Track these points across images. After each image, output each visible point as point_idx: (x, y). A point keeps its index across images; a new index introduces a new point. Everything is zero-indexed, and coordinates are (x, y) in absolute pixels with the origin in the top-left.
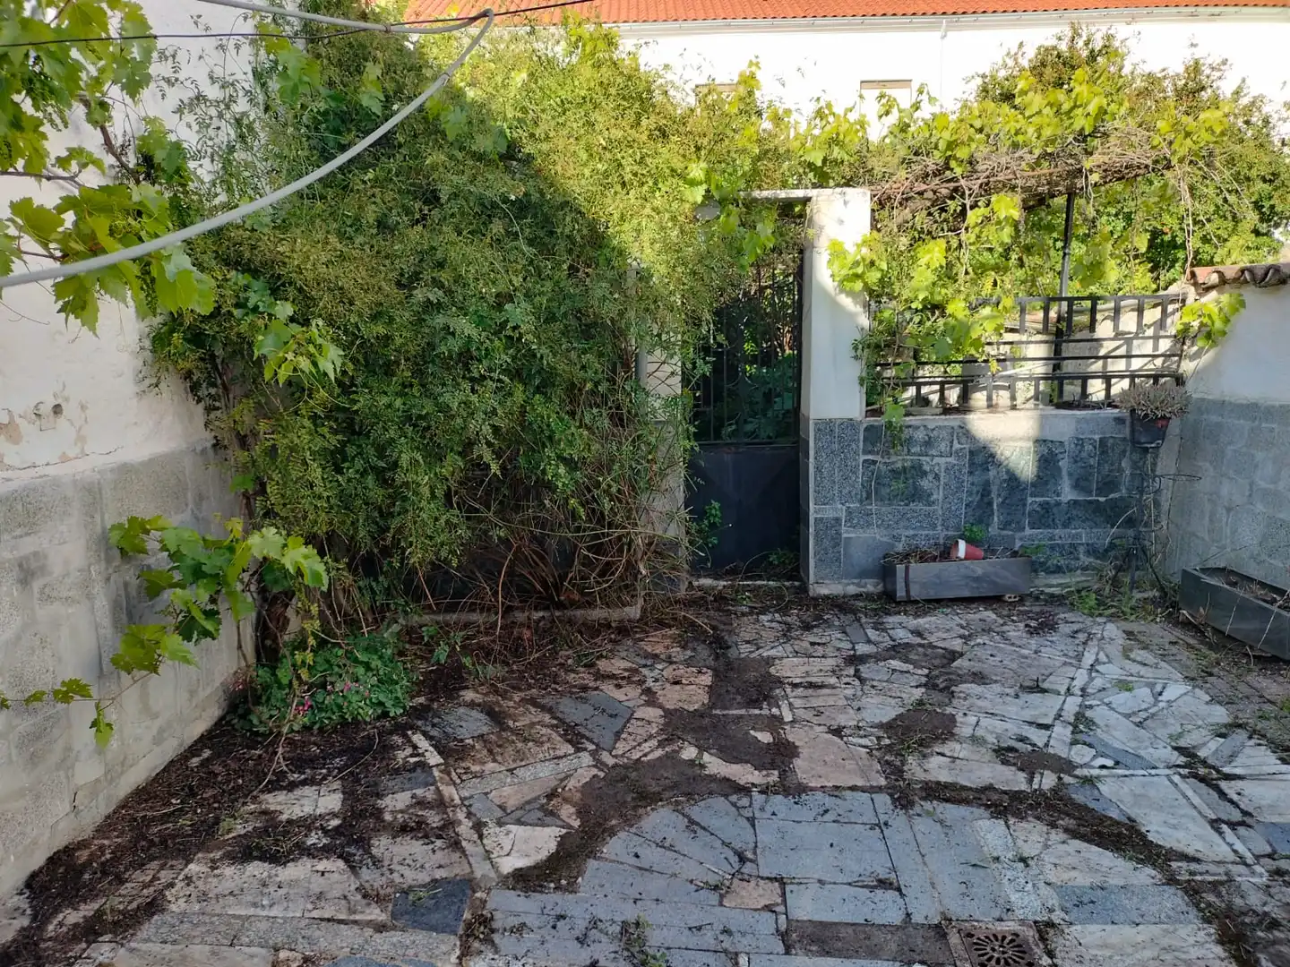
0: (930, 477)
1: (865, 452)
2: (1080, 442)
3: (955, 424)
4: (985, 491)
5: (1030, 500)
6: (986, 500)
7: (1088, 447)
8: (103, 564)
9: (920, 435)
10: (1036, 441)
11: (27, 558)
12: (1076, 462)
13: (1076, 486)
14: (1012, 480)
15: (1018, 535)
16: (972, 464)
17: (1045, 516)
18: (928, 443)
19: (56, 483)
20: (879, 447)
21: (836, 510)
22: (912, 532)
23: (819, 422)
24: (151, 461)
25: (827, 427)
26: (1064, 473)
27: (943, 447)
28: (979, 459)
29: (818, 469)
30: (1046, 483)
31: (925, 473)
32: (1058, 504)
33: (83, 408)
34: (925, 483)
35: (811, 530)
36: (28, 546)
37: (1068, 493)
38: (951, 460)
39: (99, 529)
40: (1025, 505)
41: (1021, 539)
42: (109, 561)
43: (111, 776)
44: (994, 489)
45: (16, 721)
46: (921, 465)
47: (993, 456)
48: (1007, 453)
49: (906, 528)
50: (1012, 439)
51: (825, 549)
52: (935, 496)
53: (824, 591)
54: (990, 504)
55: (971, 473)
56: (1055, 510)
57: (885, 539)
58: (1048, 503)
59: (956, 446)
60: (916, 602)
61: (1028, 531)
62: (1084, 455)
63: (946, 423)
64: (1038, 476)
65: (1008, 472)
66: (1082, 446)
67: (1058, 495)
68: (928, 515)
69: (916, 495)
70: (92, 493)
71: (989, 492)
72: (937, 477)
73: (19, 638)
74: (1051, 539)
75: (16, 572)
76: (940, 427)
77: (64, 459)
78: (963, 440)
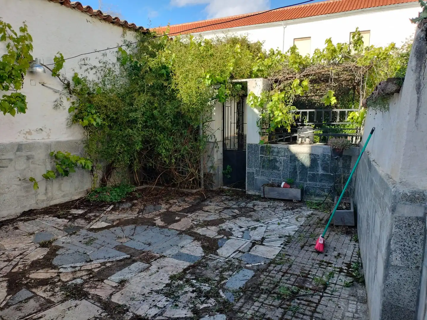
0: (279, 163)
1: (261, 154)
2: (324, 156)
3: (286, 147)
4: (295, 168)
5: (309, 172)
6: (295, 171)
7: (327, 157)
8: (50, 160)
9: (276, 150)
10: (310, 154)
11: (29, 155)
12: (323, 161)
13: (324, 169)
14: (303, 165)
15: (305, 183)
16: (290, 160)
17: (313, 178)
18: (278, 152)
19: (39, 143)
20: (264, 153)
21: (253, 170)
22: (274, 179)
23: (249, 144)
24: (67, 141)
25: (251, 146)
26: (319, 165)
27: (283, 154)
28: (293, 158)
29: (248, 158)
30: (314, 167)
31: (277, 161)
32: (318, 174)
33: (50, 130)
34: (278, 164)
35: (246, 175)
36: (29, 153)
37: (321, 172)
38: (285, 158)
39: (49, 152)
40: (307, 174)
41: (306, 184)
42: (51, 159)
43: (48, 200)
44: (297, 168)
45: (23, 184)
46: (276, 159)
47: (296, 158)
48: (301, 157)
49: (273, 177)
50: (303, 153)
51: (250, 181)
52: (280, 169)
53: (250, 193)
54: (296, 172)
55: (290, 162)
56: (317, 176)
57: (266, 180)
58: (314, 174)
59: (286, 154)
60: (266, 198)
61: (308, 182)
62: (325, 159)
63: (283, 147)
64: (311, 165)
65: (301, 163)
66: (325, 157)
67: (318, 172)
68: (278, 174)
69: (275, 168)
70: (48, 146)
71: (296, 169)
72: (281, 163)
73: (25, 169)
74: (315, 185)
75: (26, 158)
76: (282, 148)
77: (43, 139)
78: (288, 152)
